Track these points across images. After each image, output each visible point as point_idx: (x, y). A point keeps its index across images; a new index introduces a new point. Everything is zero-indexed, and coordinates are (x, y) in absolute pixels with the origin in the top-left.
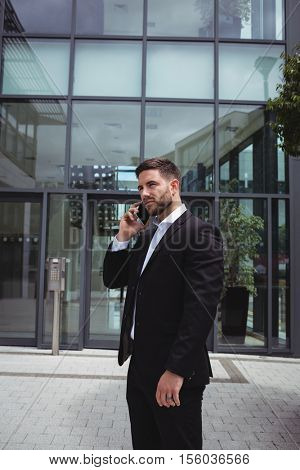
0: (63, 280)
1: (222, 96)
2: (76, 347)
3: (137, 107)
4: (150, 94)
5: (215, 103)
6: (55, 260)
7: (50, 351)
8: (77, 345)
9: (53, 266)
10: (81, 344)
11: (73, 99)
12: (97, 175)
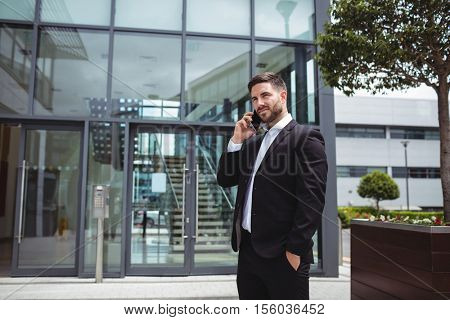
0: (107, 207)
1: (258, 33)
2: (118, 275)
3: (177, 41)
4: (190, 28)
5: (251, 39)
6: (99, 188)
7: (94, 280)
8: (120, 273)
9: (97, 193)
10: (123, 273)
11: (115, 30)
12: (122, 109)
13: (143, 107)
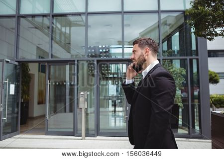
0: (86, 103)
1: (162, 9)
2: (93, 136)
3: (120, 16)
4: (126, 9)
5: (159, 12)
6: (82, 93)
7: (81, 138)
8: (94, 134)
9: (81, 96)
10: (96, 134)
11: (88, 14)
12: (101, 50)
13: (111, 48)
